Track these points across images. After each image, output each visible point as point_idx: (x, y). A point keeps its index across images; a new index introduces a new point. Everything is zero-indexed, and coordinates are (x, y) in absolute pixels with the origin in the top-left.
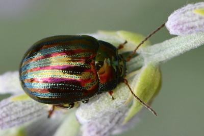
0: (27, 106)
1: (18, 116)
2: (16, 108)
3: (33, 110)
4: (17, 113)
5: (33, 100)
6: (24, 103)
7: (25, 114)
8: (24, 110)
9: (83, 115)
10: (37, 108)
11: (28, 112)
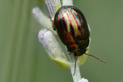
0: (54, 8)
1: (50, 4)
2: (53, 3)
3: (52, 11)
4: (51, 3)
5: (56, 11)
6: (55, 7)
7: (50, 7)
8: (52, 7)
9: (48, 34)
10: (53, 13)
11: (51, 9)
